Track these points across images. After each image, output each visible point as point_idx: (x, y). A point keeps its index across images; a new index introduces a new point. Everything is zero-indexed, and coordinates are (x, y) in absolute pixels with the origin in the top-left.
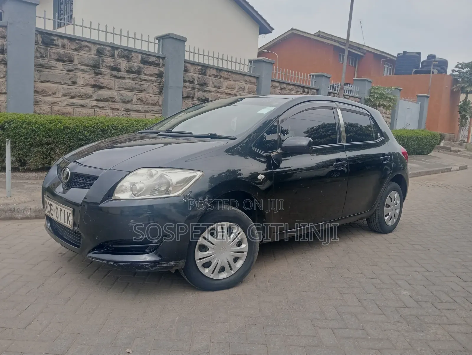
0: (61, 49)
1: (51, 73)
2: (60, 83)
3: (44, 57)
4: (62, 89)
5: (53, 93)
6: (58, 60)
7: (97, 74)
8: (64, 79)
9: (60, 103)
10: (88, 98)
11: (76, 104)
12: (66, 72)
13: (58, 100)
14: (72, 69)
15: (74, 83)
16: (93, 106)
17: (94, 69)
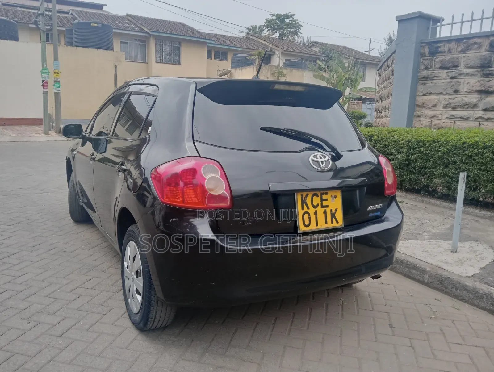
0: (447, 55)
1: (433, 84)
2: (441, 94)
3: (430, 69)
4: (444, 99)
5: (433, 105)
6: (441, 68)
7: (487, 75)
8: (445, 88)
9: (440, 116)
10: (472, 108)
11: (456, 116)
12: (449, 80)
13: (438, 112)
14: (456, 75)
15: (456, 91)
16: (478, 118)
17: (483, 70)
